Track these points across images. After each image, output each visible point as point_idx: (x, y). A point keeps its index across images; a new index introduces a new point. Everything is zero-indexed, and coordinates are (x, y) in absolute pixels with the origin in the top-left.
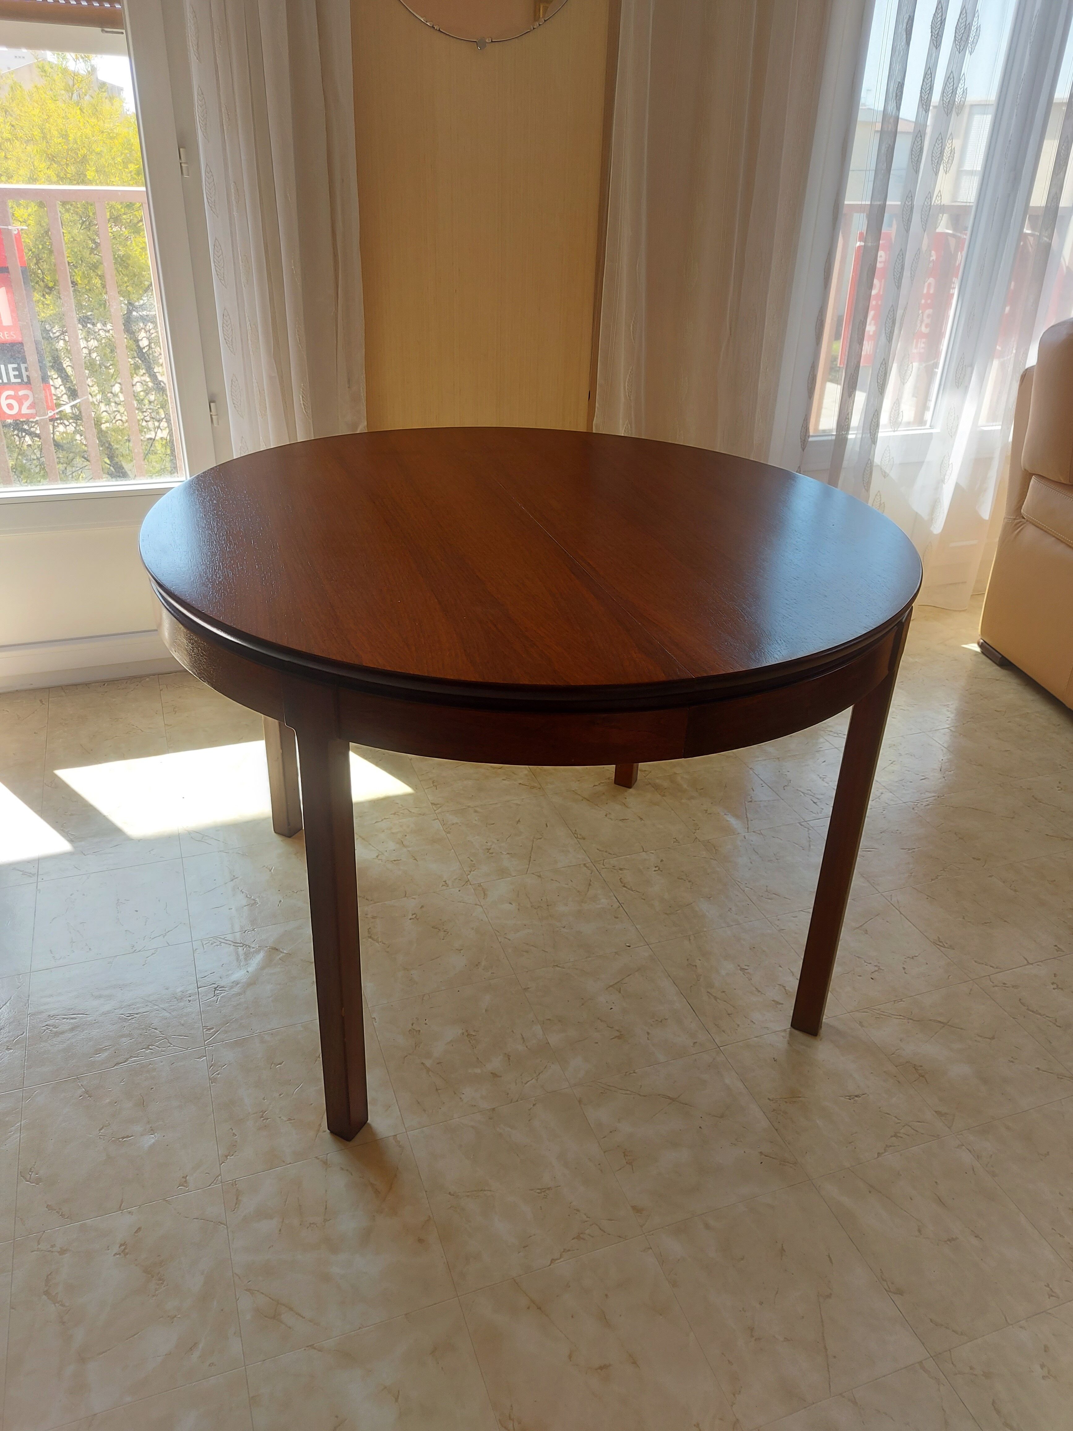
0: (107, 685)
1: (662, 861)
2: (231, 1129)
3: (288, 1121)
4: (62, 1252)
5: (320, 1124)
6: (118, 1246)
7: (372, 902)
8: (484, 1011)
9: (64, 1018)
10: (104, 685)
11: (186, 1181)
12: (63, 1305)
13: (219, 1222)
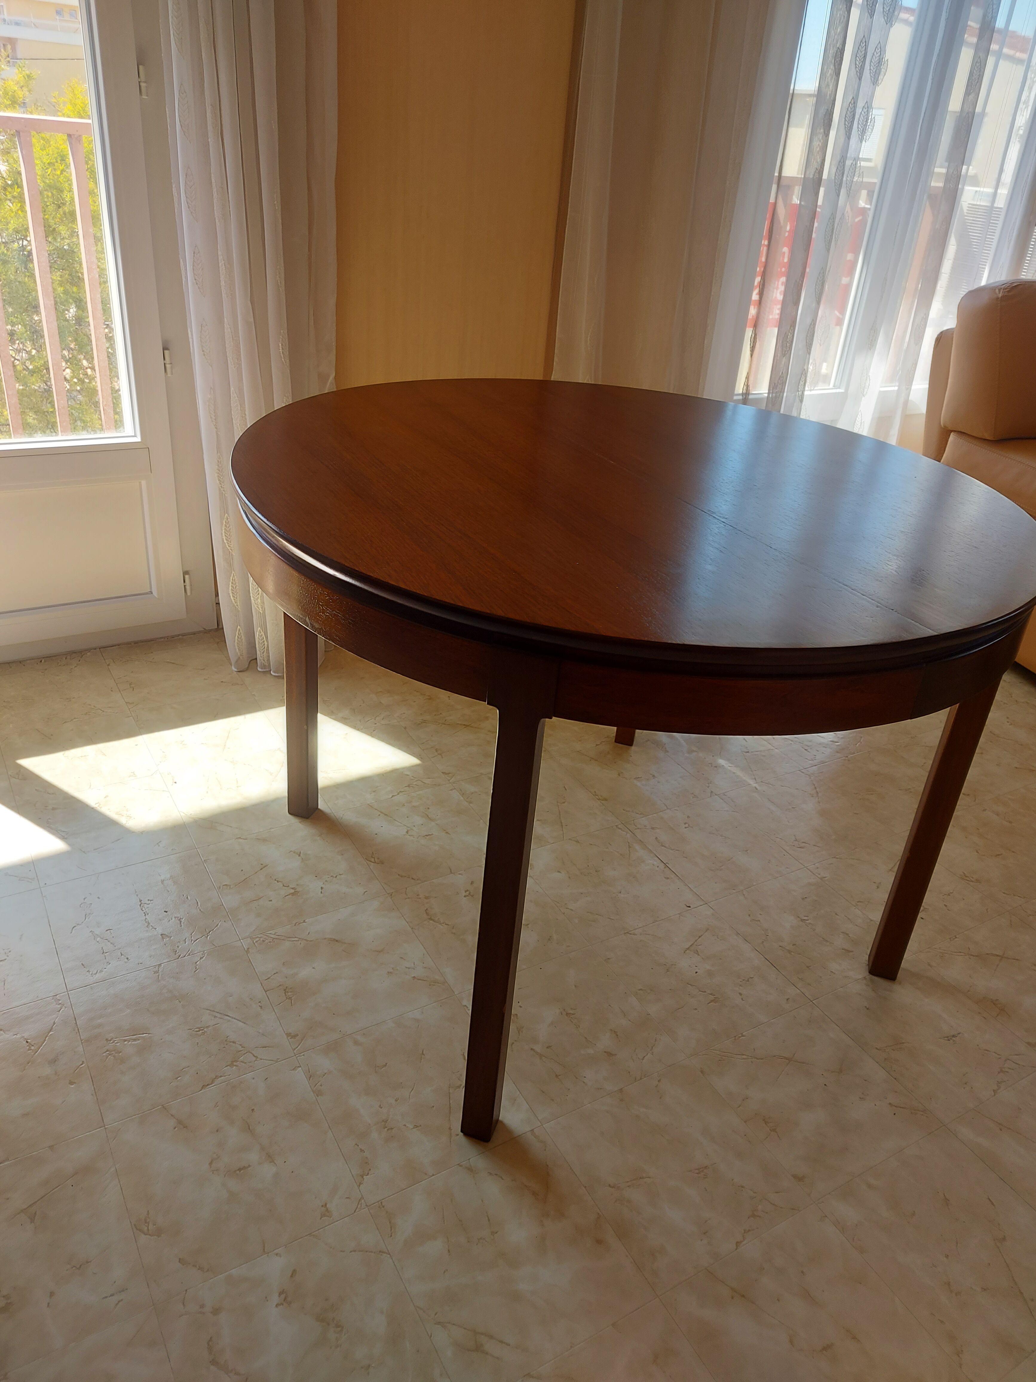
0: (45, 661)
1: (688, 817)
2: (356, 1144)
3: (414, 1128)
4: (216, 1311)
5: (450, 1128)
6: (278, 1294)
7: (419, 881)
8: (574, 986)
9: (125, 1041)
10: (41, 661)
11: (327, 1210)
12: (237, 1374)
13: (380, 1252)
